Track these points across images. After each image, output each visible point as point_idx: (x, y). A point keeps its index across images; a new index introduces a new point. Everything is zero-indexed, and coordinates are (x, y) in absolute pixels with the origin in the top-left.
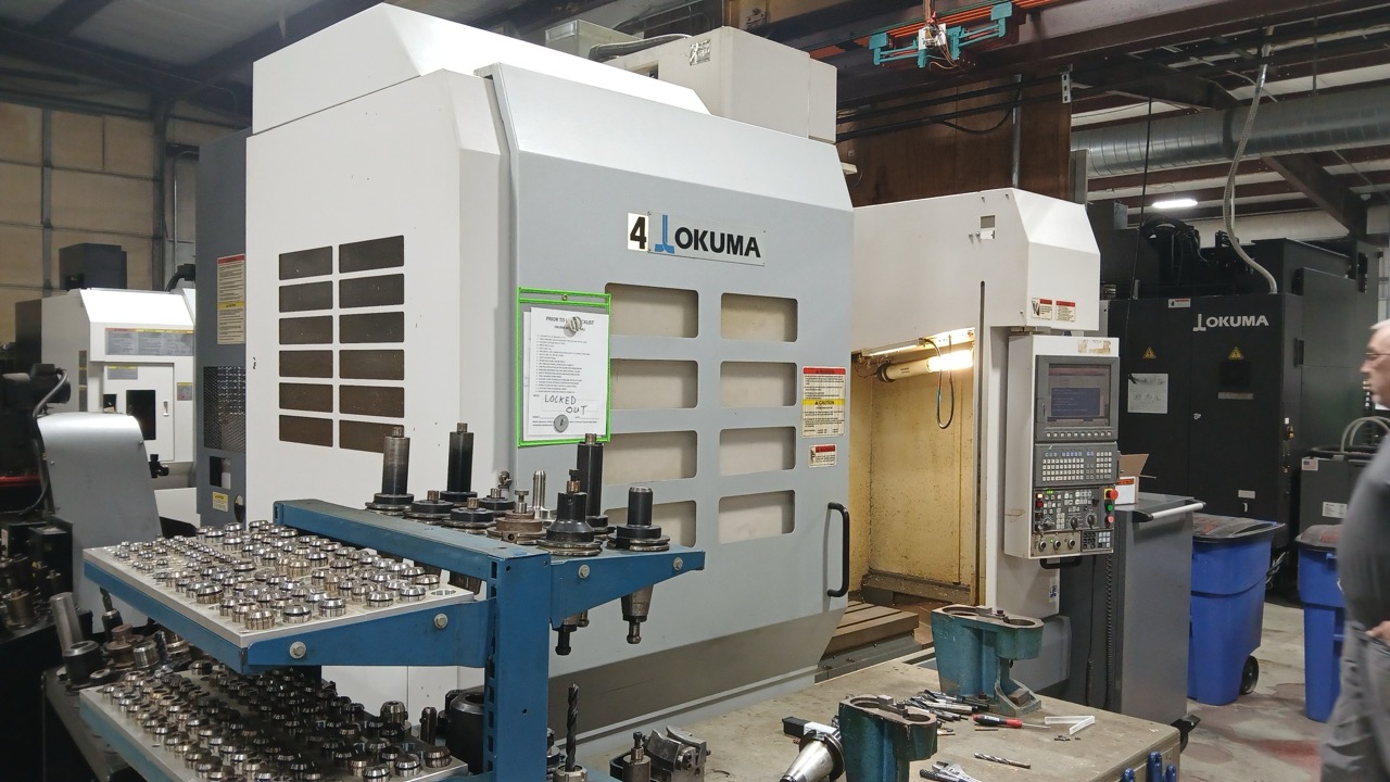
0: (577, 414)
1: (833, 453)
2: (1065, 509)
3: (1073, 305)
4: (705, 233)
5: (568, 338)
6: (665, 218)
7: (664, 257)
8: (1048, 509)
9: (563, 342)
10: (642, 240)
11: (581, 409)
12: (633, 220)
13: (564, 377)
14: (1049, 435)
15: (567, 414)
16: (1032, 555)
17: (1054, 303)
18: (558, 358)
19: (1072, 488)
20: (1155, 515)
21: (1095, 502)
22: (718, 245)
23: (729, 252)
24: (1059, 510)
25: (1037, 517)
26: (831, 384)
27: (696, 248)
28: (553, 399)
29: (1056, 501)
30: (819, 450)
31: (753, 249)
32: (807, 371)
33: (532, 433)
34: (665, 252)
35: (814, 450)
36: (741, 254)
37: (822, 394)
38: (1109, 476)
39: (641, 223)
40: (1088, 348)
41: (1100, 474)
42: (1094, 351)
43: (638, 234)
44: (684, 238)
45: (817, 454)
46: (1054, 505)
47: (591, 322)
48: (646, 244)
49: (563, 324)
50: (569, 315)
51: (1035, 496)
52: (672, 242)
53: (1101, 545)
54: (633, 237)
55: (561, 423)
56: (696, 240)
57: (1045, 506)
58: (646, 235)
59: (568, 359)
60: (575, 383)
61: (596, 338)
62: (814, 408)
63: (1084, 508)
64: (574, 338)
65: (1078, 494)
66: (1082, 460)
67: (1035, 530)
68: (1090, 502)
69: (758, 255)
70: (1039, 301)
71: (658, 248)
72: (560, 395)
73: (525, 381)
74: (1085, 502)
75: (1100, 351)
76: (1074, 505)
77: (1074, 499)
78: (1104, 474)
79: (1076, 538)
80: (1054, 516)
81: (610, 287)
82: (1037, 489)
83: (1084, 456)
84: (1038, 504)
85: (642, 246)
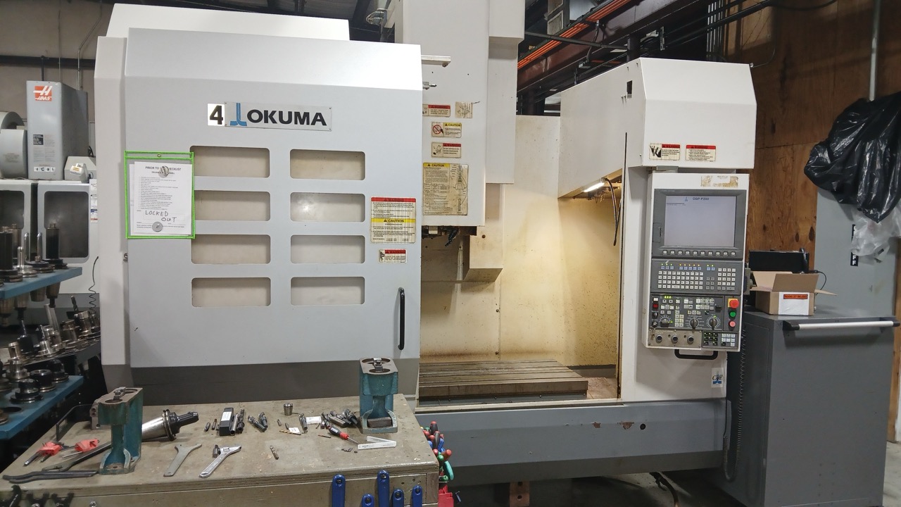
0: (170, 222)
1: (403, 255)
2: (683, 311)
3: (713, 148)
4: (273, 112)
5: (161, 178)
6: (238, 105)
7: (238, 129)
8: (666, 311)
9: (158, 181)
10: (220, 120)
11: (172, 219)
12: (211, 108)
13: (158, 201)
14: (665, 252)
15: (161, 222)
16: (649, 345)
17: (683, 147)
18: (154, 190)
19: (693, 295)
20: (801, 326)
21: (718, 309)
22: (286, 118)
23: (296, 123)
24: (677, 312)
25: (652, 316)
26: (400, 209)
27: (266, 121)
28: (151, 213)
29: (674, 304)
30: (387, 252)
31: (319, 120)
32: (373, 199)
33: (135, 231)
34: (239, 125)
35: (384, 252)
36: (308, 124)
37: (392, 215)
38: (733, 289)
39: (219, 109)
40: (712, 183)
41: (722, 286)
42: (720, 185)
43: (216, 115)
44: (255, 116)
45: (386, 255)
46: (672, 308)
47: (179, 169)
48: (223, 122)
49: (158, 171)
50: (160, 165)
51: (652, 299)
52: (244, 118)
53: (724, 344)
54: (212, 118)
55: (158, 227)
56: (266, 117)
57: (663, 307)
58: (223, 115)
59: (161, 191)
60: (168, 205)
61: (183, 179)
62: (384, 224)
63: (706, 313)
64: (166, 178)
65: (698, 301)
66: (702, 274)
67: (652, 326)
68: (712, 308)
69: (324, 124)
70: (660, 146)
71: (233, 124)
72: (156, 211)
73: (131, 203)
74: (707, 307)
75: (725, 185)
76: (694, 308)
77: (695, 304)
78: (726, 286)
79: (698, 336)
80: (672, 316)
81: (193, 149)
82: (653, 294)
83: (704, 270)
84: (655, 306)
85: (220, 123)
